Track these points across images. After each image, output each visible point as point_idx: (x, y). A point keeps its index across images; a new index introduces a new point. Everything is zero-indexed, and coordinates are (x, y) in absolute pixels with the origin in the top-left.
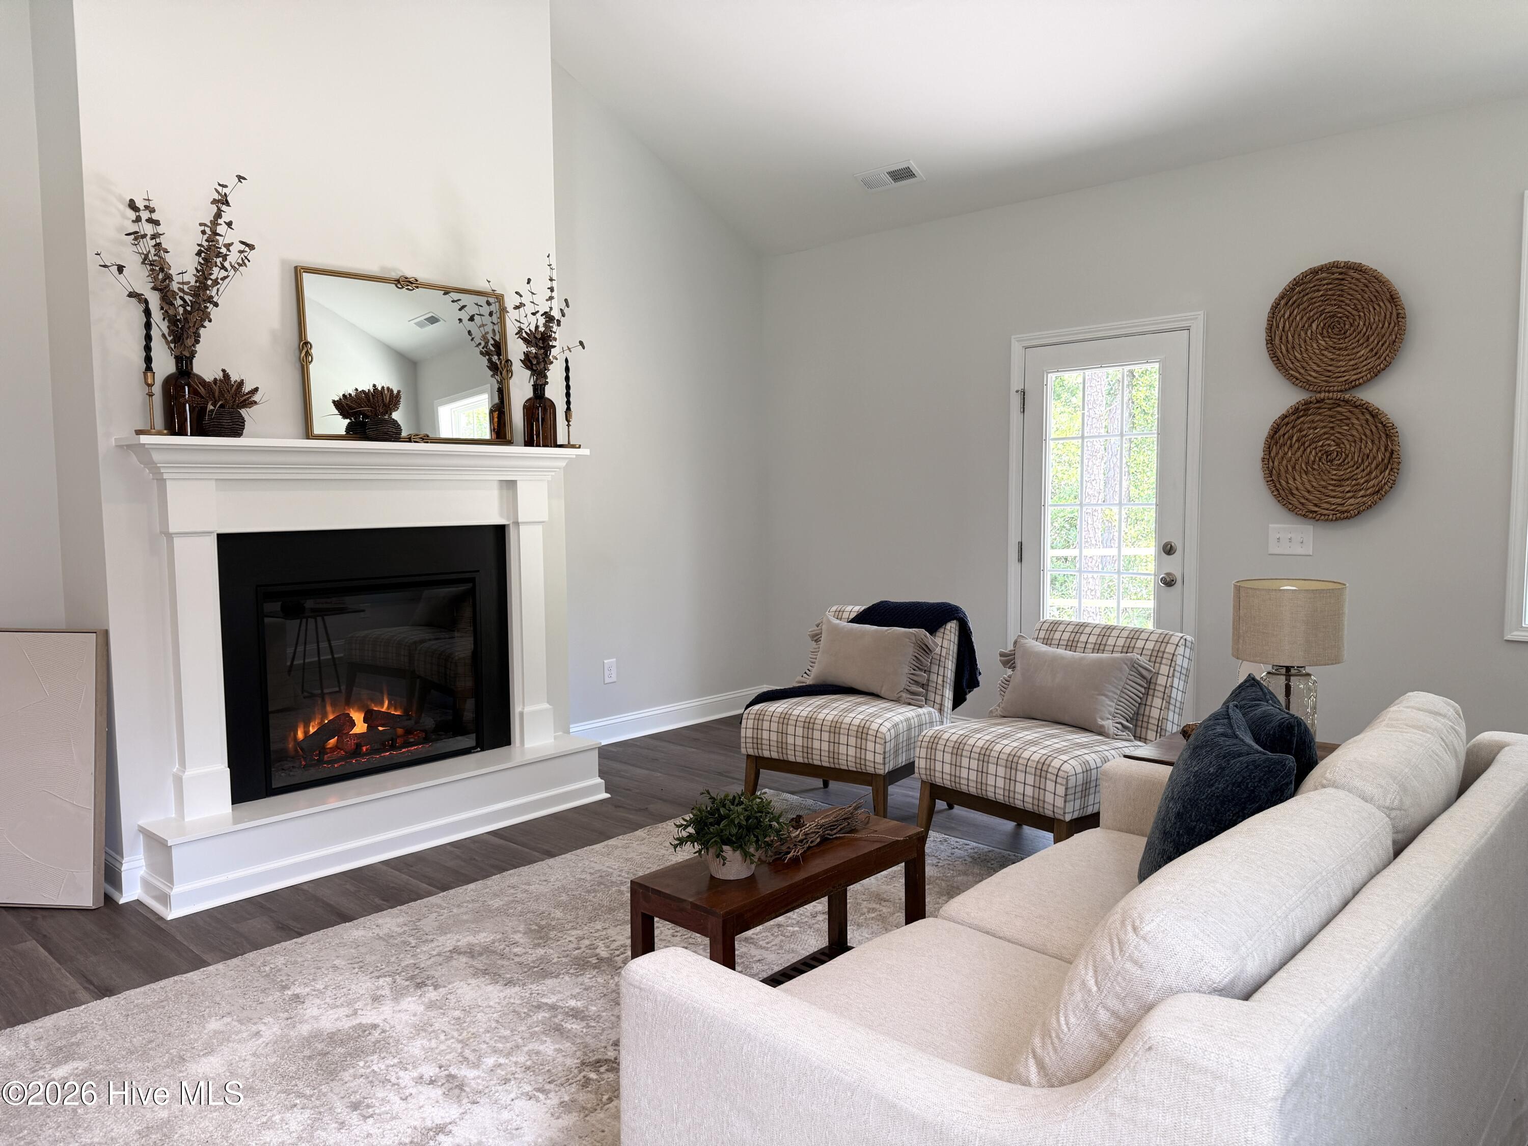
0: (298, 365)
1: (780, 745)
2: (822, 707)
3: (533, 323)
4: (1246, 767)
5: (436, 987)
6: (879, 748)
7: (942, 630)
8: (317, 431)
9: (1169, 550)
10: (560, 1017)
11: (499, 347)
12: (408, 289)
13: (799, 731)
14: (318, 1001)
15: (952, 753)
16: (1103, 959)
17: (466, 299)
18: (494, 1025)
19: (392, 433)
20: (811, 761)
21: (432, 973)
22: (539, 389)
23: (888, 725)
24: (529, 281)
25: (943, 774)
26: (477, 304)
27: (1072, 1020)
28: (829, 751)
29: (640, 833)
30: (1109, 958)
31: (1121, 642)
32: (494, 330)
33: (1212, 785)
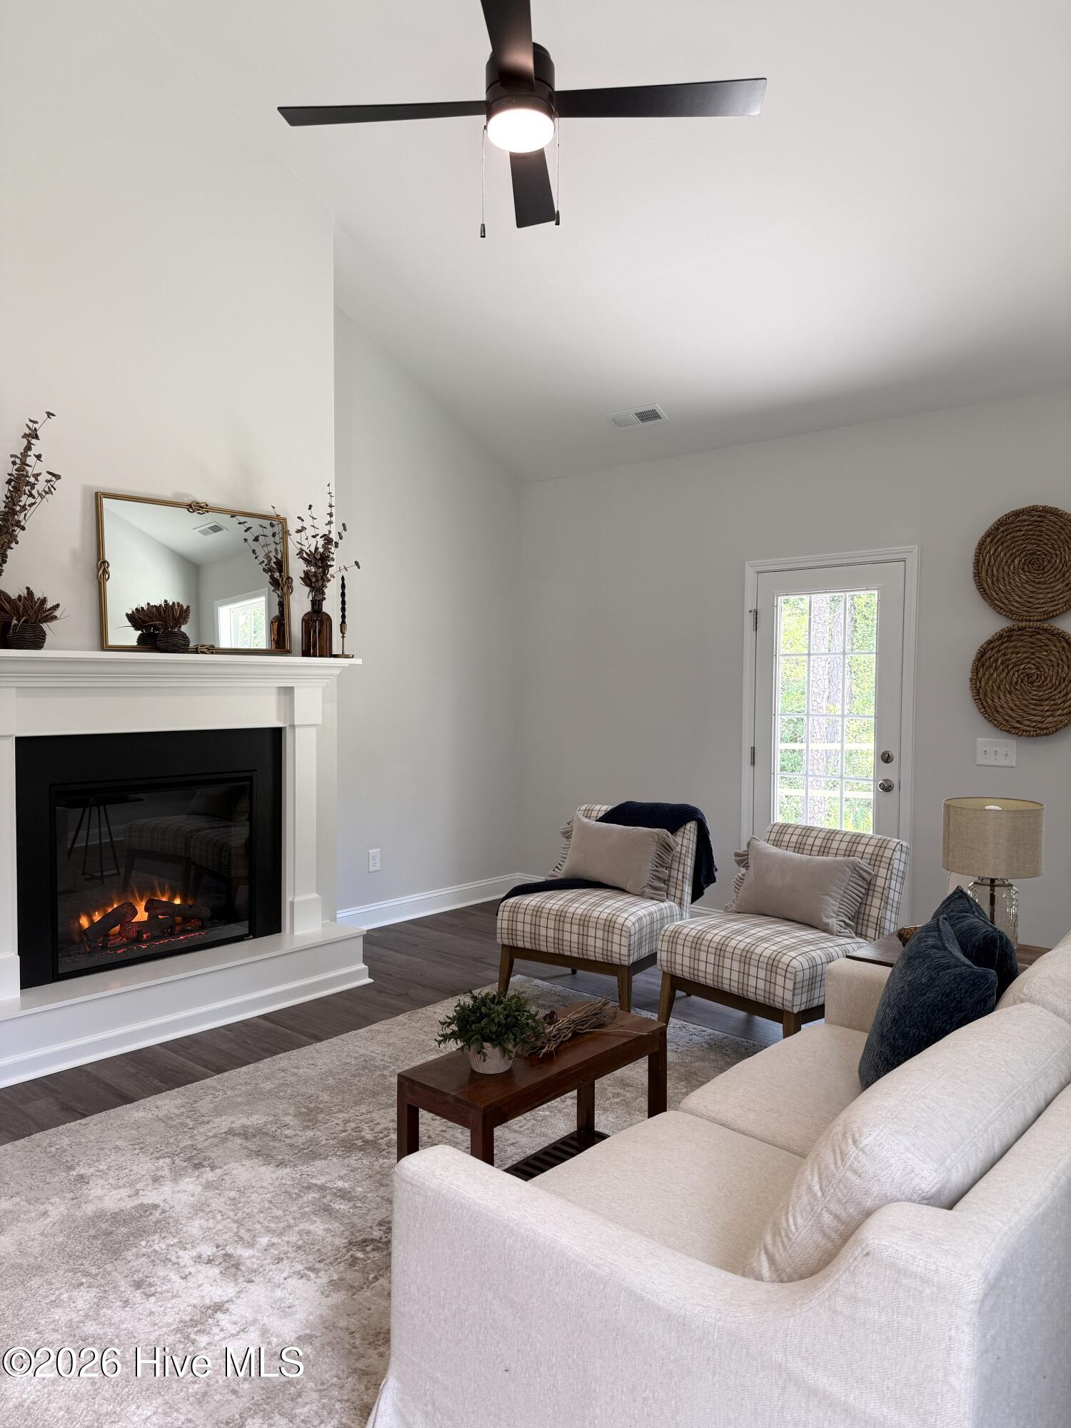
0: (96, 582)
1: (533, 936)
2: (572, 901)
3: (311, 544)
4: (954, 979)
5: (213, 1168)
6: (625, 941)
7: (682, 830)
8: (112, 641)
9: (886, 758)
10: (329, 1198)
11: (281, 565)
12: (199, 513)
13: (551, 924)
14: (101, 1182)
15: (691, 948)
16: (827, 1167)
17: (251, 522)
18: (267, 1205)
19: (180, 645)
20: (561, 952)
21: (209, 1154)
22: (317, 604)
23: (633, 919)
24: (310, 507)
25: (683, 967)
26: (261, 526)
27: (800, 1221)
28: (578, 943)
29: (401, 1018)
30: (832, 1166)
31: (843, 846)
32: (276, 550)
33: (924, 994)
